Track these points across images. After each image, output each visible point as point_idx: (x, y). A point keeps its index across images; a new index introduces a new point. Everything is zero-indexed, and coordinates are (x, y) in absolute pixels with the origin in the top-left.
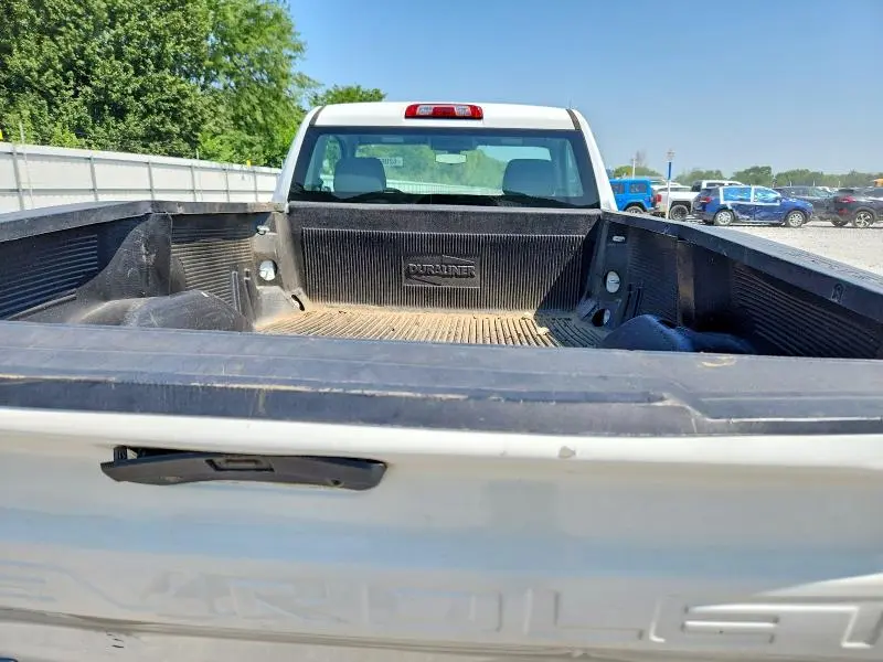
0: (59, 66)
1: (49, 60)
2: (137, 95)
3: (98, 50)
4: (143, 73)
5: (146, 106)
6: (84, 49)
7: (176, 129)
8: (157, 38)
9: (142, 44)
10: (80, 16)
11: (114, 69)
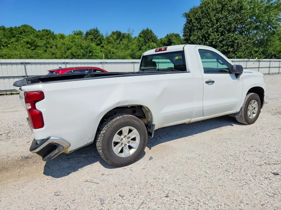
0: (201, 38)
1: (199, 36)
2: (221, 42)
3: (212, 31)
4: (224, 35)
5: (223, 44)
6: (208, 32)
7: (231, 50)
8: (229, 24)
9: (224, 27)
10: (208, 23)
11: (215, 35)
